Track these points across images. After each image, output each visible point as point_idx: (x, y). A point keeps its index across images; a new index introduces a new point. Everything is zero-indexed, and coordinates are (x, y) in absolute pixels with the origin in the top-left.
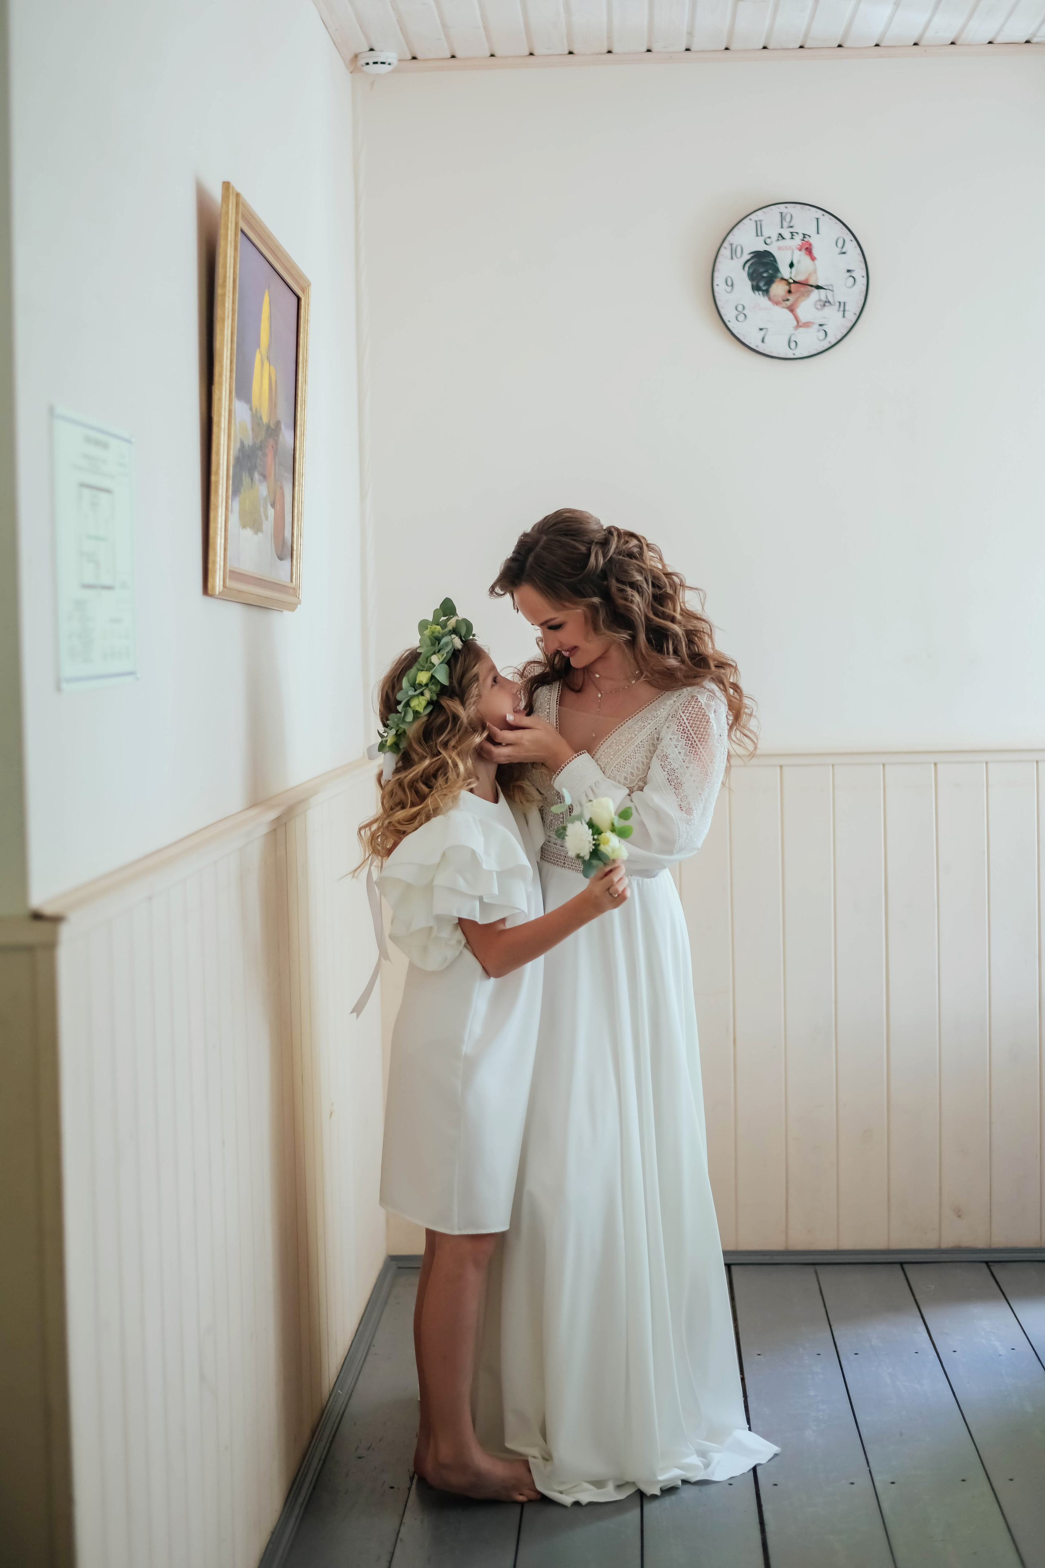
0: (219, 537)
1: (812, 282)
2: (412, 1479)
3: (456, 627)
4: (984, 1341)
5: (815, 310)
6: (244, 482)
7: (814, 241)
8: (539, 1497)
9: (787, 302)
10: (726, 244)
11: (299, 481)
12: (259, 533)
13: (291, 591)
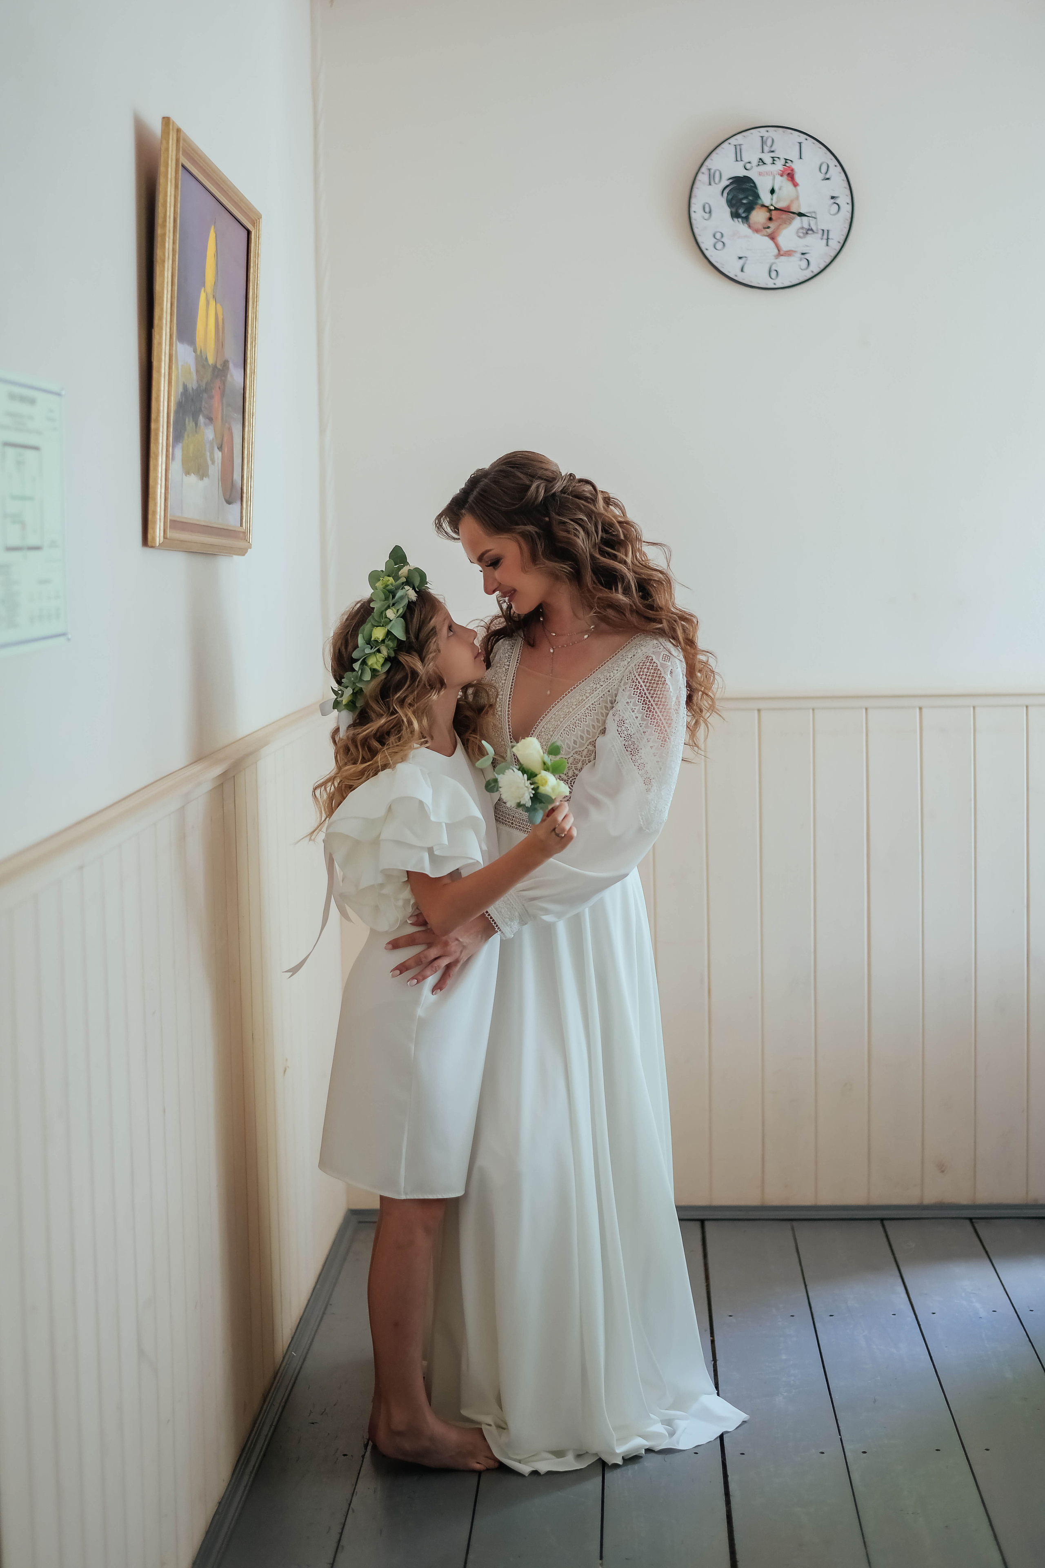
0: (159, 486)
1: (794, 209)
2: (366, 1446)
3: (408, 577)
4: (964, 1303)
5: (798, 239)
6: (188, 428)
7: (797, 166)
8: (497, 1465)
9: (768, 230)
10: (704, 169)
11: (249, 422)
12: (204, 478)
13: (241, 535)
